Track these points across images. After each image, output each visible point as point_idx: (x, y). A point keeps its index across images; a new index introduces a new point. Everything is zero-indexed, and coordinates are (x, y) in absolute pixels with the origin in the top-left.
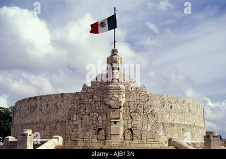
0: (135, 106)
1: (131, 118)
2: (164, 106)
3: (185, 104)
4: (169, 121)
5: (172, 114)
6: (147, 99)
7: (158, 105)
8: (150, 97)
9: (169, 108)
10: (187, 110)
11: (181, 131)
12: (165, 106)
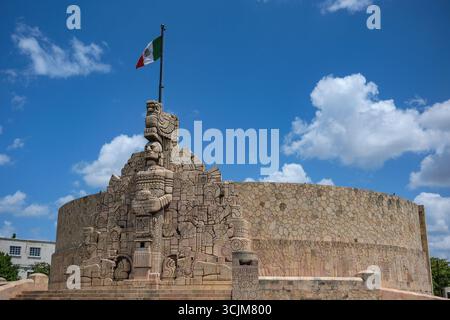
0: (190, 208)
1: (179, 233)
2: (262, 204)
3: (323, 198)
4: (277, 237)
5: (285, 221)
6: (218, 193)
7: (249, 203)
8: (226, 190)
9: (278, 209)
10: (329, 210)
11: (309, 256)
12: (267, 205)
